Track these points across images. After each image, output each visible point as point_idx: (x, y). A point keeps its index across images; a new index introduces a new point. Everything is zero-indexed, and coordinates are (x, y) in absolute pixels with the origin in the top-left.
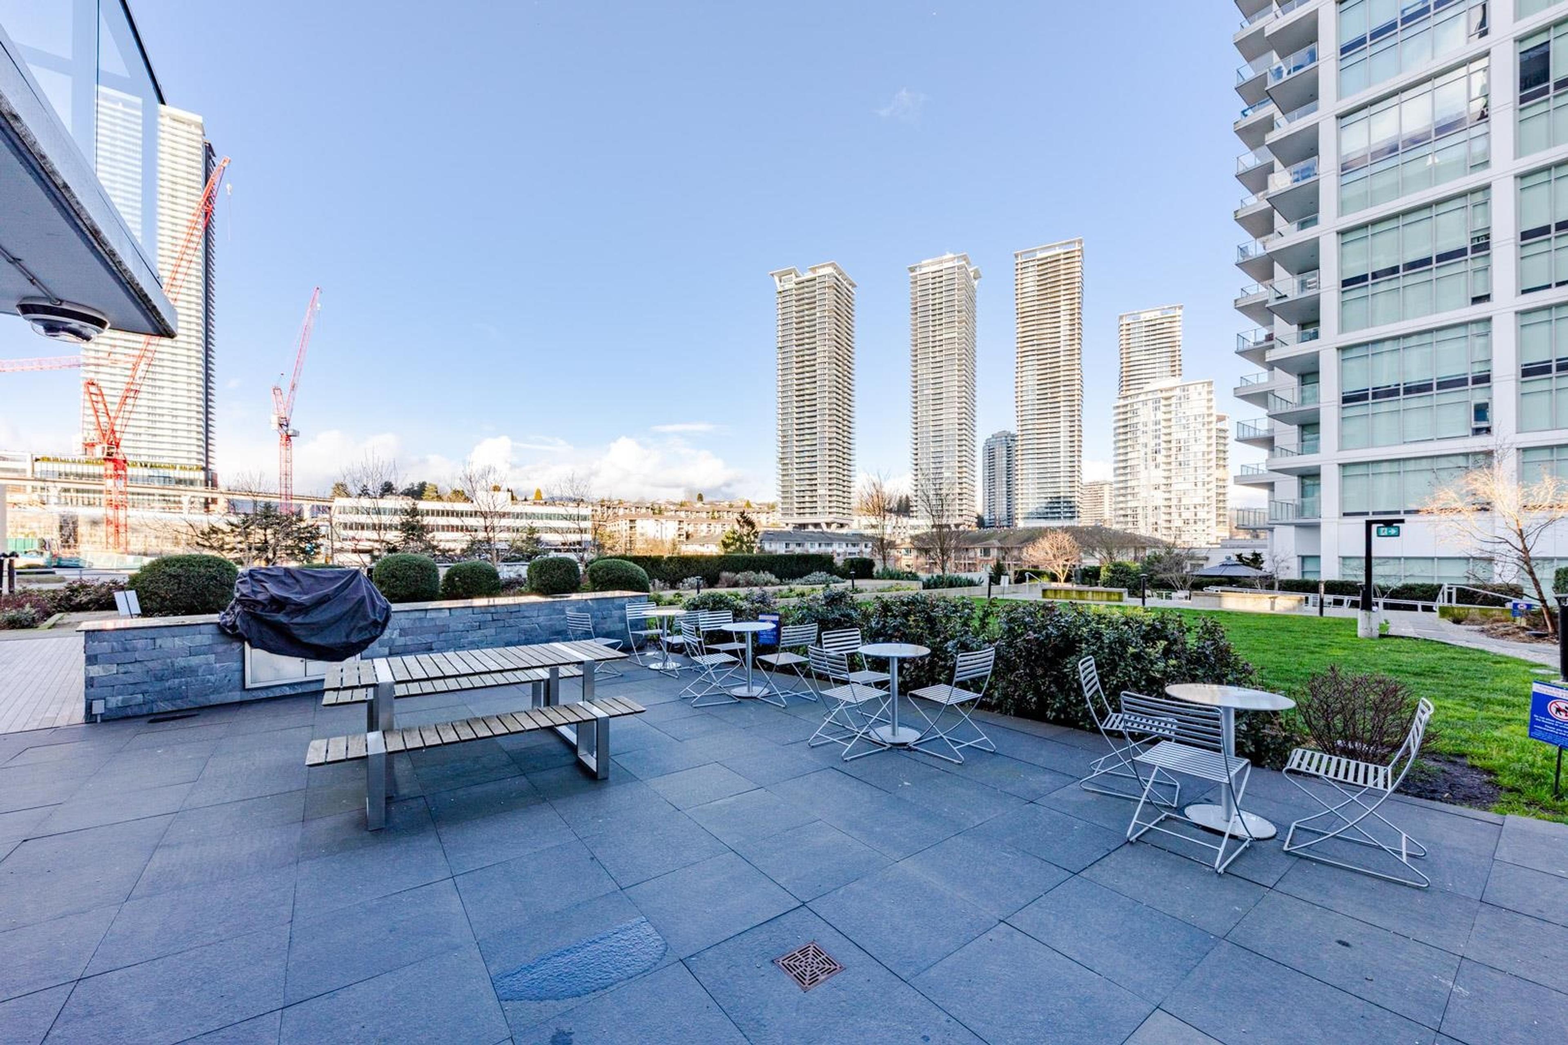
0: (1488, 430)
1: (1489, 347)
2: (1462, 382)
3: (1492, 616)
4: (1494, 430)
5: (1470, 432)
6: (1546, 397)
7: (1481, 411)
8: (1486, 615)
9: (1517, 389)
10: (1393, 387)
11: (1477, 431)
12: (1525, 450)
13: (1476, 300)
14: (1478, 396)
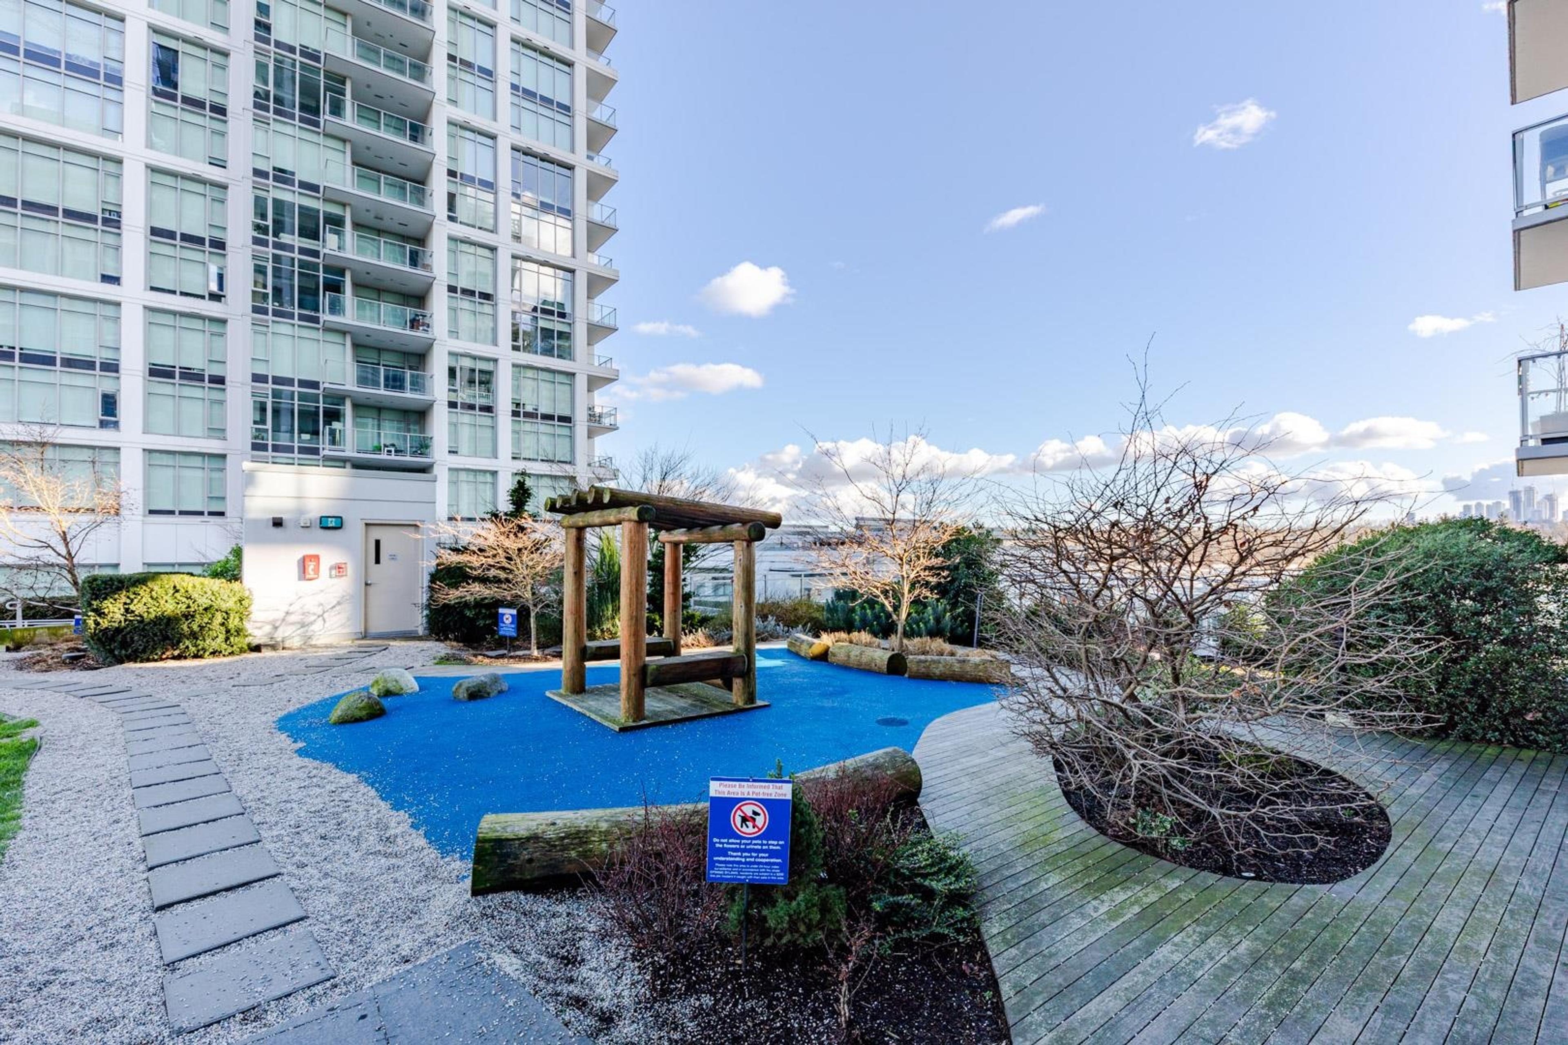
0: (116, 424)
1: (118, 334)
2: (90, 365)
3: (62, 635)
4: (122, 424)
5: (97, 424)
6: (170, 402)
7: (109, 404)
8: (55, 635)
9: (144, 386)
10: (5, 349)
11: (103, 424)
12: (150, 451)
13: (107, 279)
14: (107, 385)
